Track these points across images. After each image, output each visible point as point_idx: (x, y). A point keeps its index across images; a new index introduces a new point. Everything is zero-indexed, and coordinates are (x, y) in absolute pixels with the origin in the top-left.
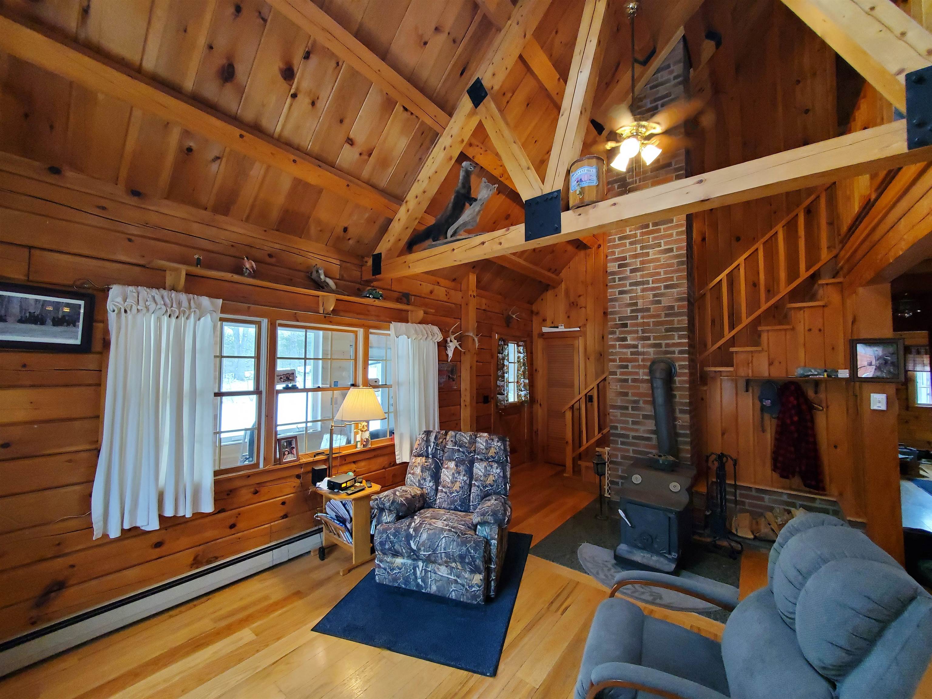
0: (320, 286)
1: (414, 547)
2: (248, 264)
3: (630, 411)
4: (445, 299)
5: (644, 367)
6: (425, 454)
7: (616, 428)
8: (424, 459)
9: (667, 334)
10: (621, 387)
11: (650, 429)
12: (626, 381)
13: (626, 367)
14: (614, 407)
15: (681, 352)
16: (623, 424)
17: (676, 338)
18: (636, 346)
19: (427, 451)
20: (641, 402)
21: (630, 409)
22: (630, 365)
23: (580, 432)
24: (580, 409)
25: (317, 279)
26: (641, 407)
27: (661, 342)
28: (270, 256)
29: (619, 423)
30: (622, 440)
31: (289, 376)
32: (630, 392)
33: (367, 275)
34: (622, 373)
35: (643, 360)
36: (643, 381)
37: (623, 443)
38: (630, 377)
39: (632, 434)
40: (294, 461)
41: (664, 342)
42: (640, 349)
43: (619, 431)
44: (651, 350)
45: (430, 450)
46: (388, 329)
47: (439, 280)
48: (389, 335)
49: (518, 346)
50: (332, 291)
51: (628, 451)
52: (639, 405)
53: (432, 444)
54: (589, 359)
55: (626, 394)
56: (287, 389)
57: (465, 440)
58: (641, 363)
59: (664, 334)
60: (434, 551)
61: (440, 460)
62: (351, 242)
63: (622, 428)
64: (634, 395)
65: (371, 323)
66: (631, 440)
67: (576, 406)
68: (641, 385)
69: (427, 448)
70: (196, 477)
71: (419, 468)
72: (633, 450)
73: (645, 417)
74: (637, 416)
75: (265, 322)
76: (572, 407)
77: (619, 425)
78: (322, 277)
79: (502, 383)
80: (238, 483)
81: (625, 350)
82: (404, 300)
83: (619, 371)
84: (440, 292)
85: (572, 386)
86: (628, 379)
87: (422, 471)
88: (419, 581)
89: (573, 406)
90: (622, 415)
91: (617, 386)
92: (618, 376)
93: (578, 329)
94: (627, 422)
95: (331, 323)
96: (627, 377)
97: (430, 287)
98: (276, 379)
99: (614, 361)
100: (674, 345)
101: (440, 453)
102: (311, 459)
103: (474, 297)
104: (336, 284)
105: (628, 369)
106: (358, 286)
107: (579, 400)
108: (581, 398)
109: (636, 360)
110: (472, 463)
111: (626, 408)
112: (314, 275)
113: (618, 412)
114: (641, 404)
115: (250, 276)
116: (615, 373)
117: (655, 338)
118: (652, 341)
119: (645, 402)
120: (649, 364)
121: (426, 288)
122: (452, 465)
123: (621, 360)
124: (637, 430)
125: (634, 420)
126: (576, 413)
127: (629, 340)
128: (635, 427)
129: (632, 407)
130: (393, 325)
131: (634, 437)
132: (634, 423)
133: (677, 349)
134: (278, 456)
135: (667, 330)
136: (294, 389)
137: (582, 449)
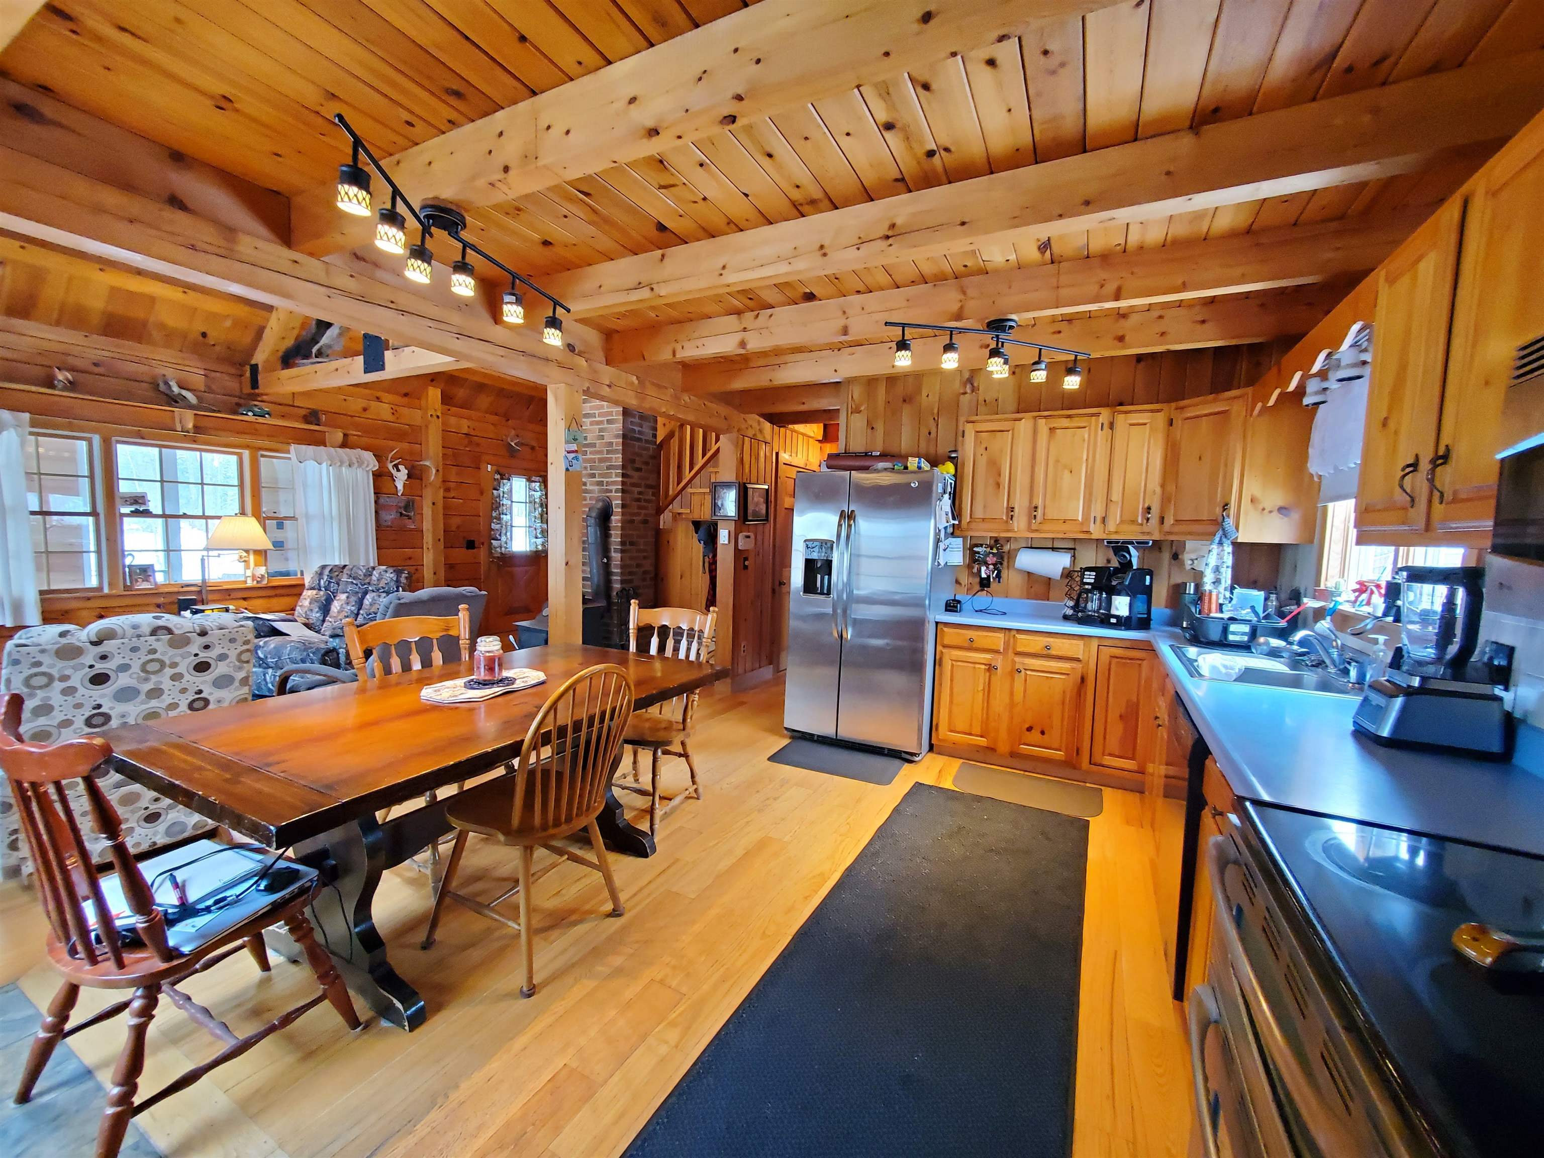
0: (173, 400)
1: (261, 656)
2: (61, 376)
4: (391, 418)
6: (317, 587)
8: (314, 592)
9: (608, 471)
15: (616, 491)
17: (614, 476)
19: (319, 584)
25: (167, 392)
27: (603, 479)
28: (95, 364)
31: (138, 500)
33: (247, 389)
40: (150, 589)
45: (322, 582)
46: (288, 452)
47: (379, 394)
48: (289, 459)
49: (529, 480)
50: (191, 407)
53: (325, 578)
56: (136, 513)
57: (360, 573)
59: (605, 471)
60: (279, 658)
61: (333, 593)
62: (217, 348)
65: (259, 443)
69: (319, 581)
70: (15, 592)
71: (309, 600)
75: (97, 439)
78: (176, 389)
79: (498, 527)
80: (74, 605)
82: (313, 419)
84: (383, 410)
87: (310, 603)
88: (270, 686)
95: (195, 442)
97: (362, 403)
98: (118, 501)
100: (612, 483)
101: (333, 587)
102: (176, 590)
103: (438, 417)
104: (198, 397)
106: (236, 400)
110: (366, 593)
112: (162, 387)
115: (65, 389)
117: (599, 475)
118: (597, 479)
121: (355, 405)
122: (343, 597)
130: (293, 447)
133: (614, 488)
134: (129, 584)
135: (607, 468)
136: (147, 513)
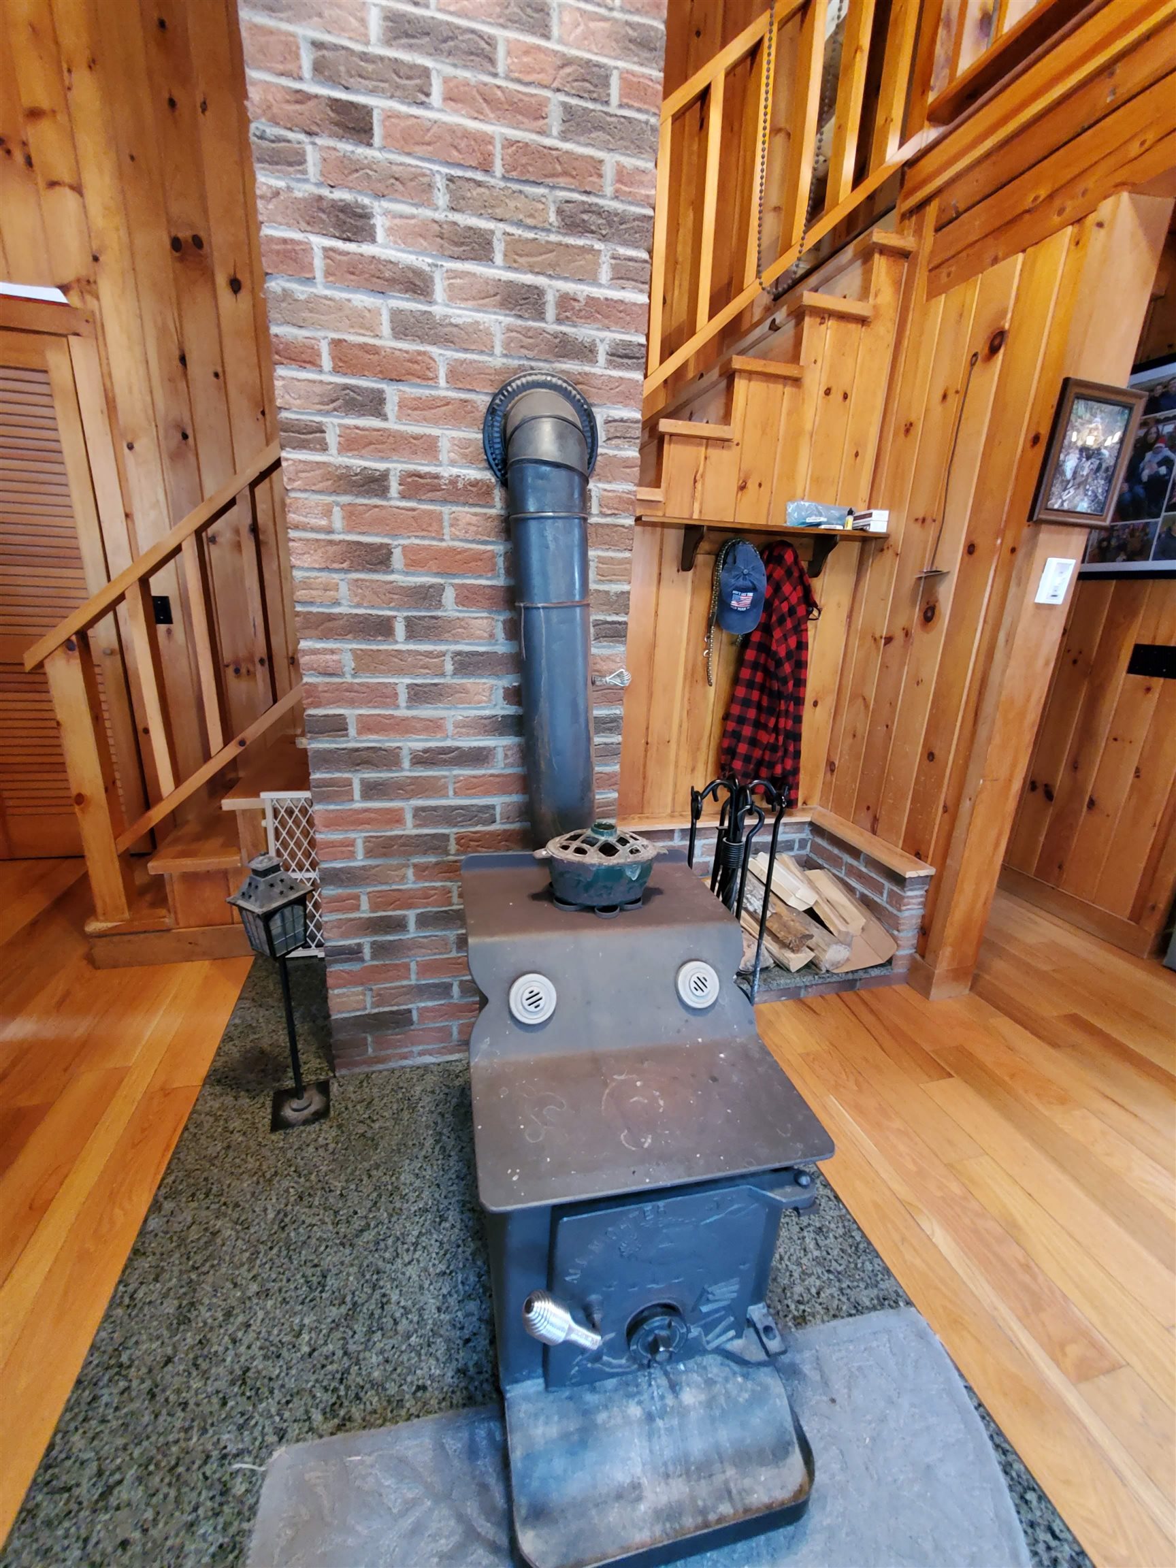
3: (400, 642)
5: (457, 413)
7: (337, 726)
9: (571, 240)
10: (351, 514)
11: (487, 713)
12: (375, 484)
13: (374, 404)
14: (326, 625)
15: (622, 355)
16: (368, 703)
17: (605, 274)
18: (417, 285)
20: (449, 596)
21: (400, 629)
22: (392, 393)
23: (139, 735)
24: (121, 650)
26: (450, 621)
27: (541, 281)
29: (352, 703)
30: (372, 775)
32: (398, 545)
34: (351, 443)
35: (457, 375)
36: (458, 493)
37: (372, 790)
38: (396, 467)
39: (418, 743)
41: (553, 287)
42: (441, 307)
43: (354, 740)
44: (496, 322)
51: (395, 818)
52: (439, 613)
54: (130, 447)
55: (378, 558)
58: (443, 390)
59: (553, 238)
63: (367, 726)
64: (415, 560)
66: (407, 771)
67: (102, 634)
68: (446, 510)
72: (417, 811)
73: (467, 664)
74: (431, 662)
76: (81, 642)
77: (351, 714)
81: (361, 300)
83: (334, 425)
85: (72, 558)
86: (385, 476)
89: (82, 634)
90: (365, 662)
91: (328, 513)
92: (334, 457)
93: (57, 296)
94: (386, 696)
96: (381, 466)
99: (305, 357)
100: (600, 311)
105: (384, 417)
107: (112, 607)
108: (121, 597)
109: (418, 370)
111: (383, 628)
113: (345, 651)
114: (450, 607)
116: (310, 436)
117: (518, 252)
118: (497, 272)
119: (467, 597)
120: (482, 401)
123: (345, 357)
124: (434, 726)
125: (419, 681)
126: (108, 669)
127: (380, 235)
128: (426, 712)
129: (409, 622)
131: (421, 759)
132: (418, 695)
133: (604, 337)
135: (573, 222)
137: (158, 813)
